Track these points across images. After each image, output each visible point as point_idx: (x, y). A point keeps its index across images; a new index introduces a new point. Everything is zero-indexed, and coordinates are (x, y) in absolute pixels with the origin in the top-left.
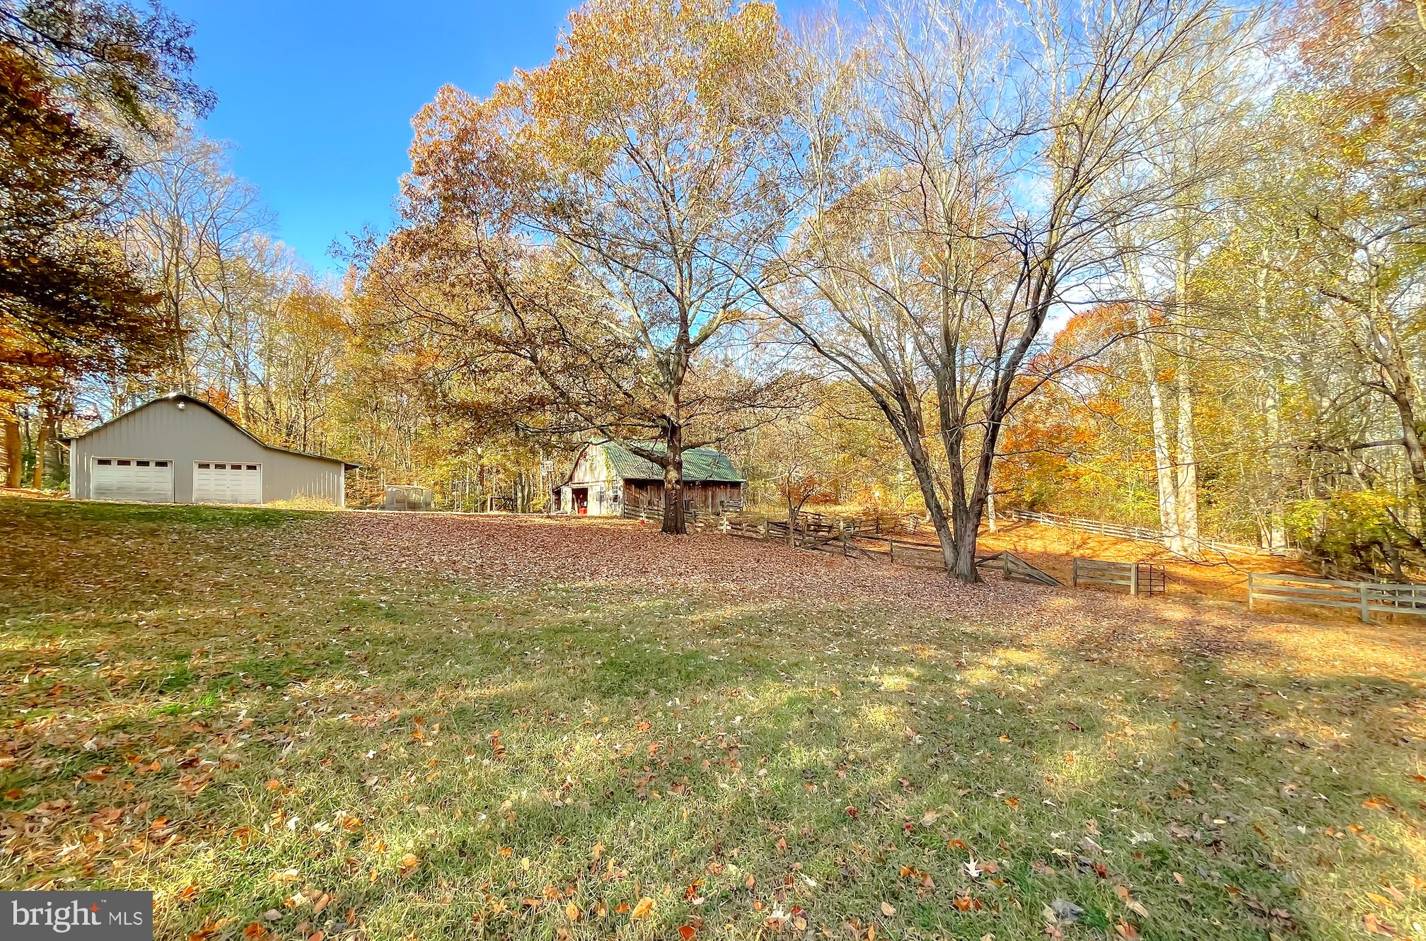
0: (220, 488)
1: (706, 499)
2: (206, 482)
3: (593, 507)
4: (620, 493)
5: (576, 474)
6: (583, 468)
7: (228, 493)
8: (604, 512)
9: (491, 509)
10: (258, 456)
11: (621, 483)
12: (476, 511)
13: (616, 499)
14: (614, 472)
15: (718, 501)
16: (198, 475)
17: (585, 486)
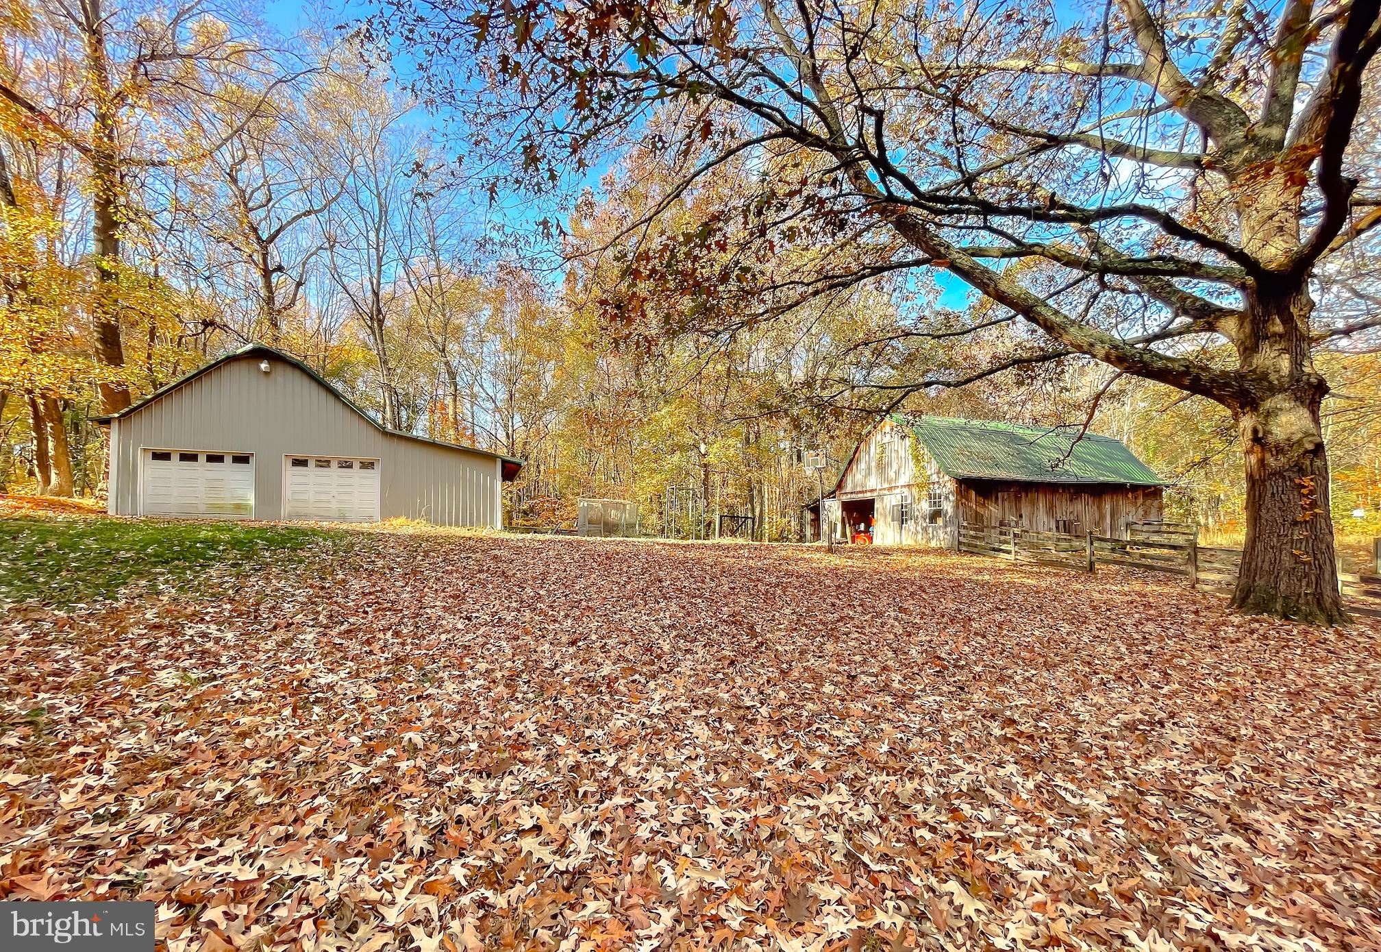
0: (323, 497)
1: (1102, 517)
2: (302, 488)
3: (885, 533)
4: (948, 507)
5: (849, 479)
6: (863, 466)
7: (334, 505)
8: (908, 541)
9: (720, 535)
10: (375, 446)
11: (951, 486)
12: (698, 537)
13: (935, 516)
14: (932, 468)
15: (1122, 521)
16: (292, 478)
17: (868, 496)
